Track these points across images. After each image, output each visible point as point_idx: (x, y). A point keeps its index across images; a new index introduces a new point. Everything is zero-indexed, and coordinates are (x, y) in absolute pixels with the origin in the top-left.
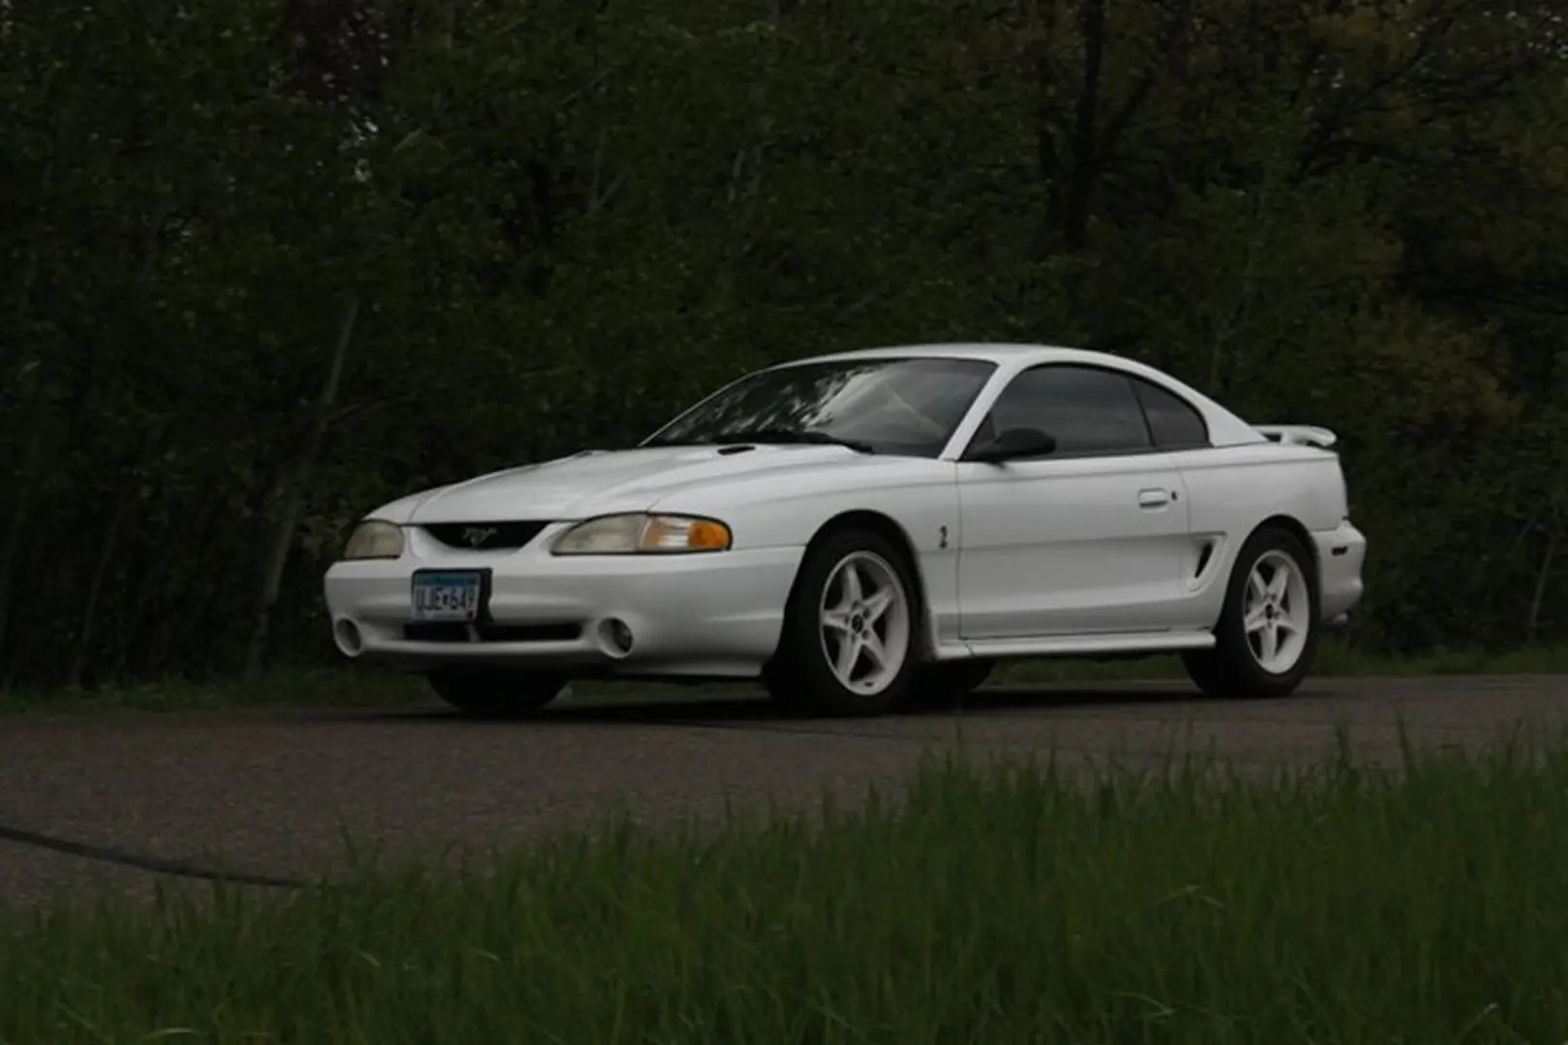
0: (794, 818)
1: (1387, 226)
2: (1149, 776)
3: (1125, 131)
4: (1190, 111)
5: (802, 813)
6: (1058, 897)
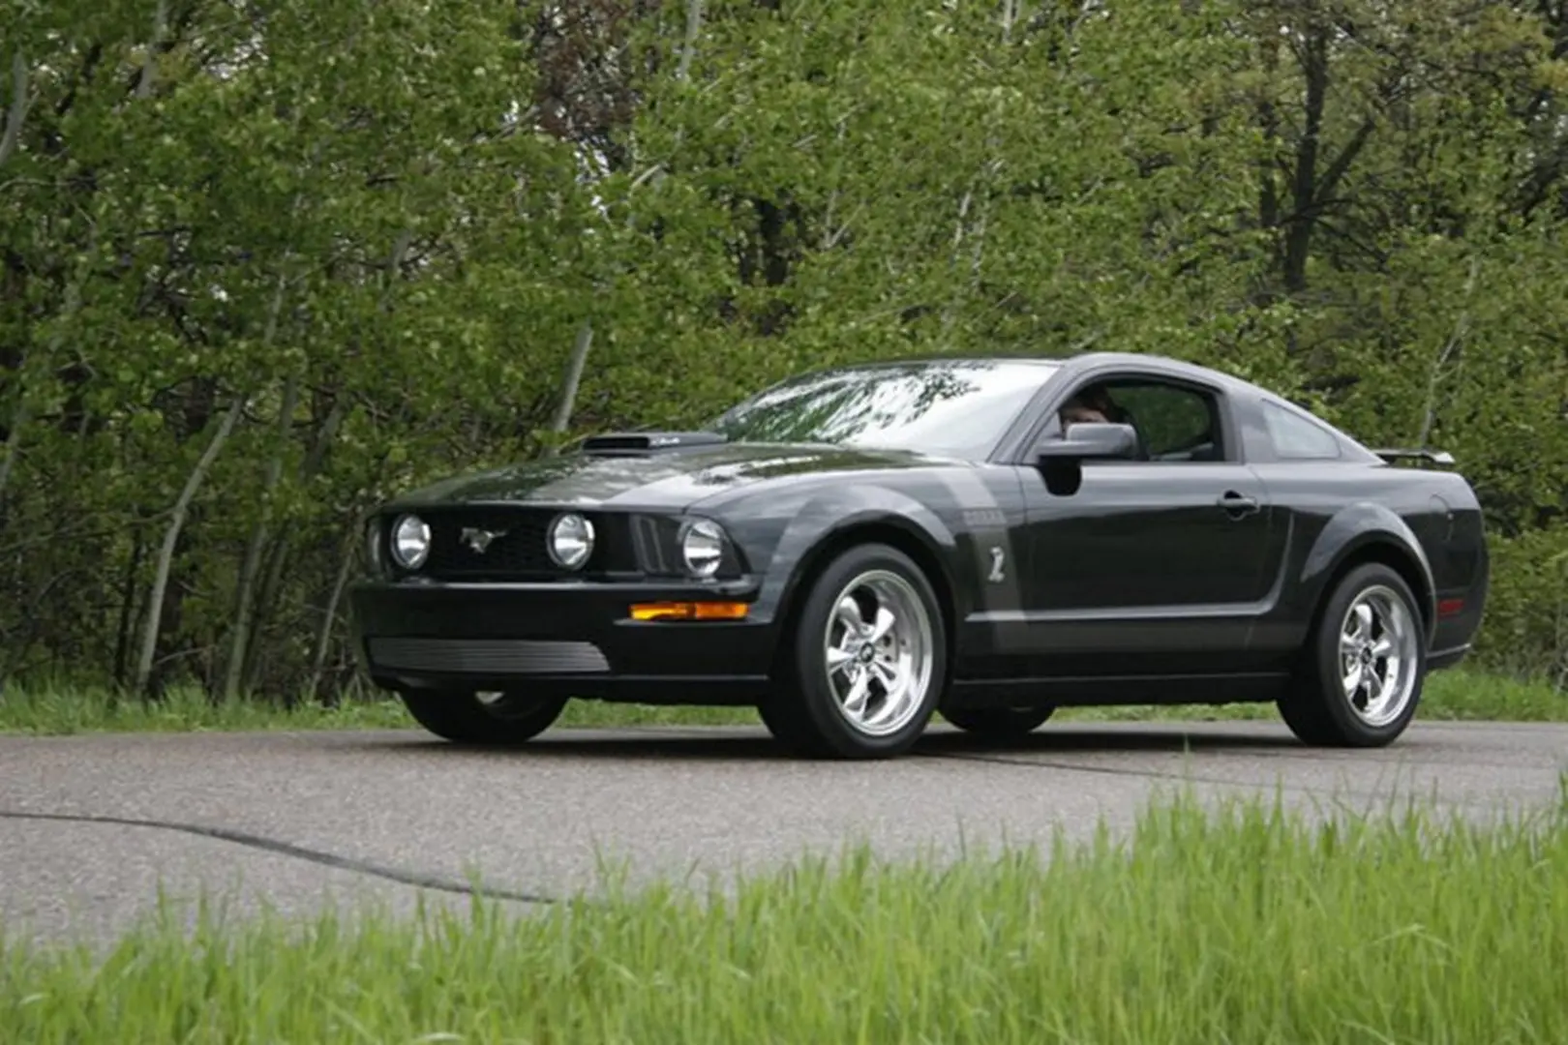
0: (1026, 848)
2: (1373, 816)
3: (1345, 174)
4: (1410, 158)
5: (1033, 844)
6: (1285, 935)
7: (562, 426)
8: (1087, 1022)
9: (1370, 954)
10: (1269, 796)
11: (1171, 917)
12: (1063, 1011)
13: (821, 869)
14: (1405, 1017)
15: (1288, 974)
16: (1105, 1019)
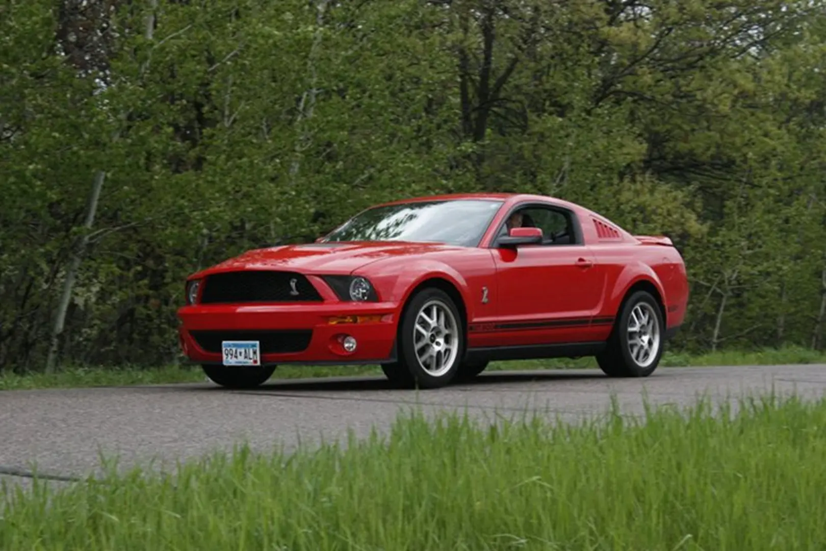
0: (333, 443)
1: (640, 135)
2: (516, 420)
3: (505, 86)
4: (538, 75)
5: (337, 441)
6: (468, 483)
7: (89, 224)
8: (363, 536)
9: (512, 492)
10: (461, 412)
11: (409, 477)
12: (350, 528)
13: (224, 458)
14: (531, 525)
15: (470, 505)
16: (374, 533)
